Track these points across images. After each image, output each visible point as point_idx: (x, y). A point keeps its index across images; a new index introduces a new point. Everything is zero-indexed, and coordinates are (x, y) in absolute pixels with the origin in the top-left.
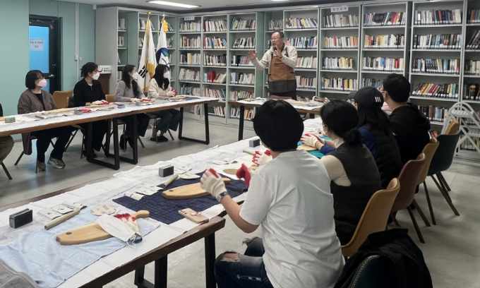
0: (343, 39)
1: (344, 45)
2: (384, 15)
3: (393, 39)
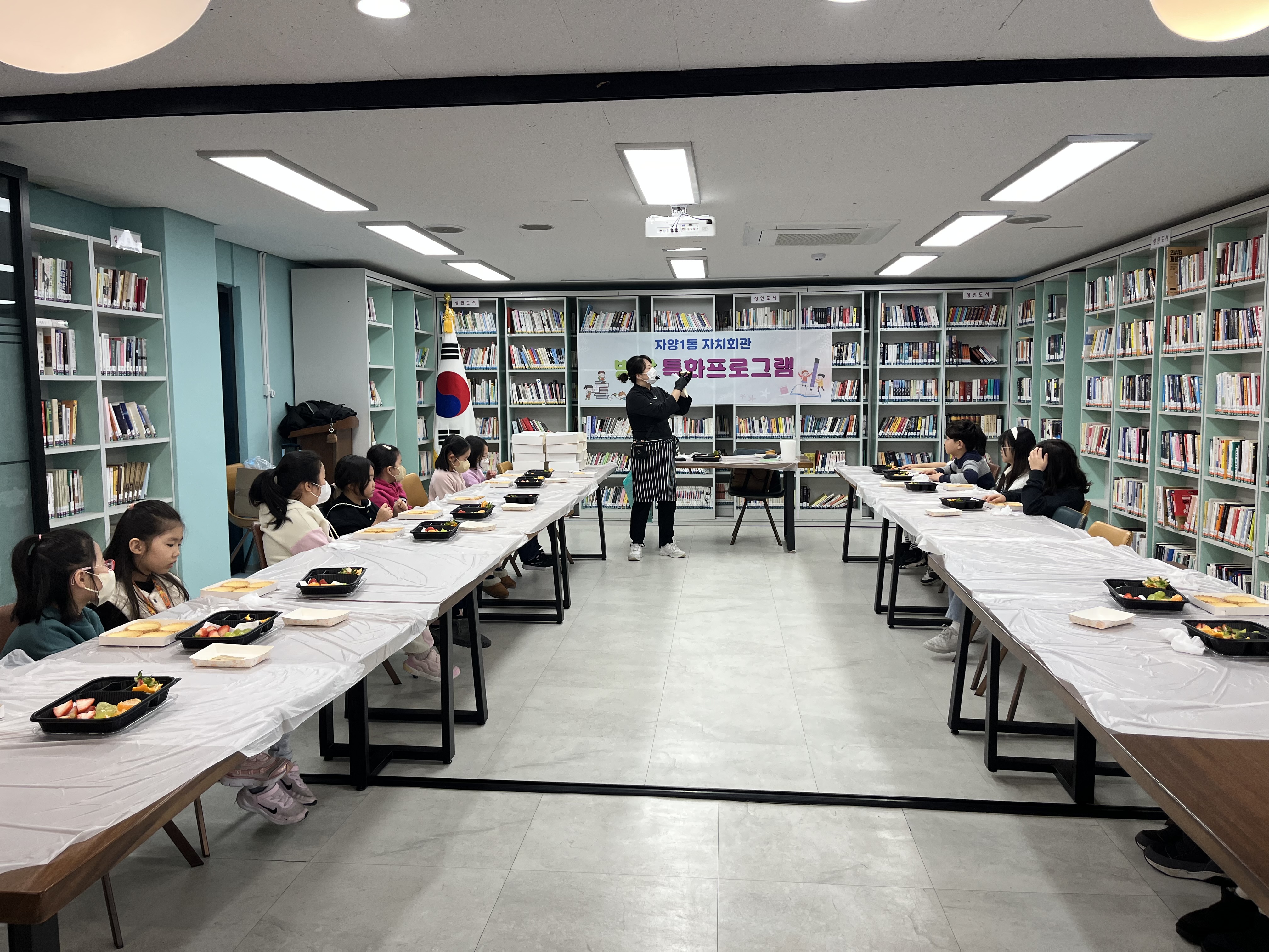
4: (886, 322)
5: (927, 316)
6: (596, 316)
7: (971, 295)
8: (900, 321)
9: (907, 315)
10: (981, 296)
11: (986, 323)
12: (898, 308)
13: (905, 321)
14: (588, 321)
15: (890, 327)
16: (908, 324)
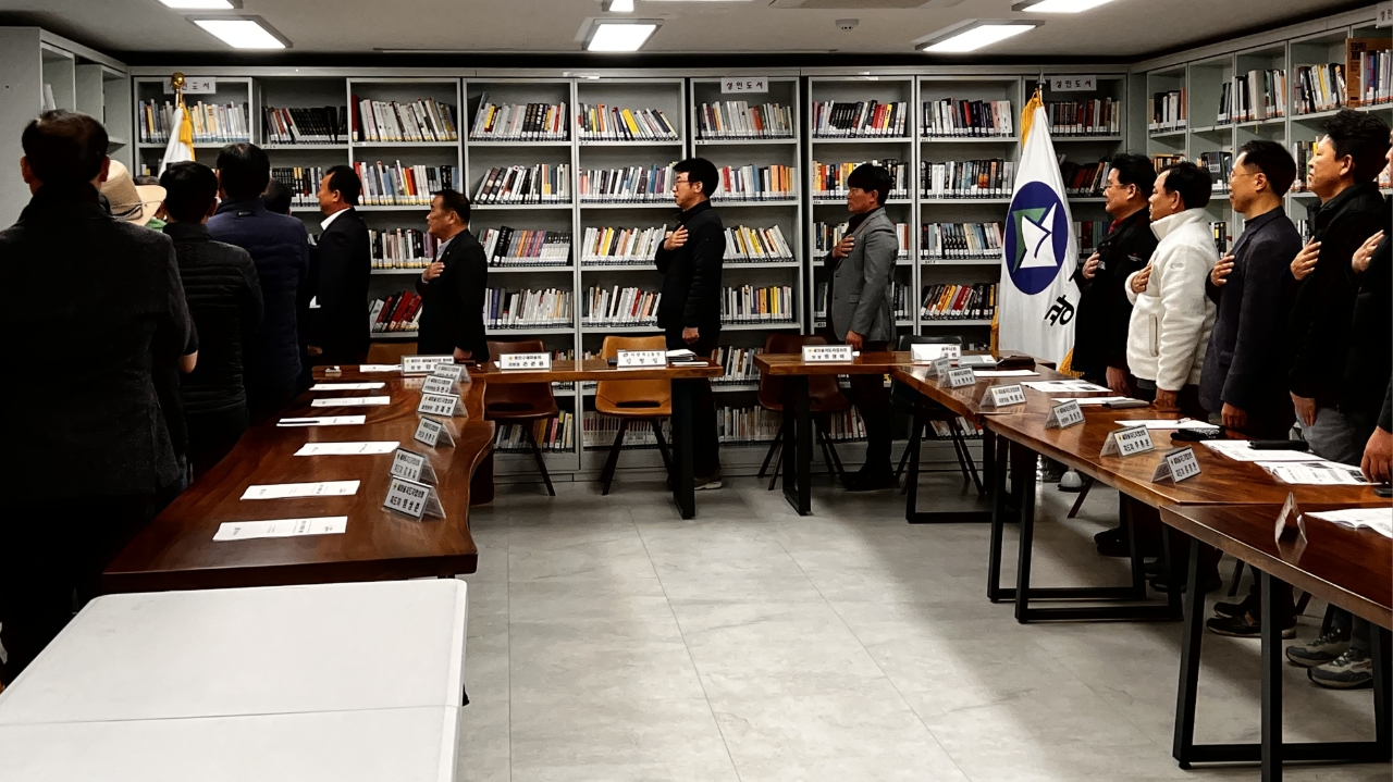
1: (752, 190)
2: (856, 107)
4: (925, 127)
5: (995, 118)
6: (496, 111)
7: (1063, 83)
8: (948, 128)
9: (959, 115)
10: (1078, 85)
11: (1089, 129)
12: (944, 104)
13: (956, 126)
14: (483, 119)
15: (932, 135)
16: (961, 131)
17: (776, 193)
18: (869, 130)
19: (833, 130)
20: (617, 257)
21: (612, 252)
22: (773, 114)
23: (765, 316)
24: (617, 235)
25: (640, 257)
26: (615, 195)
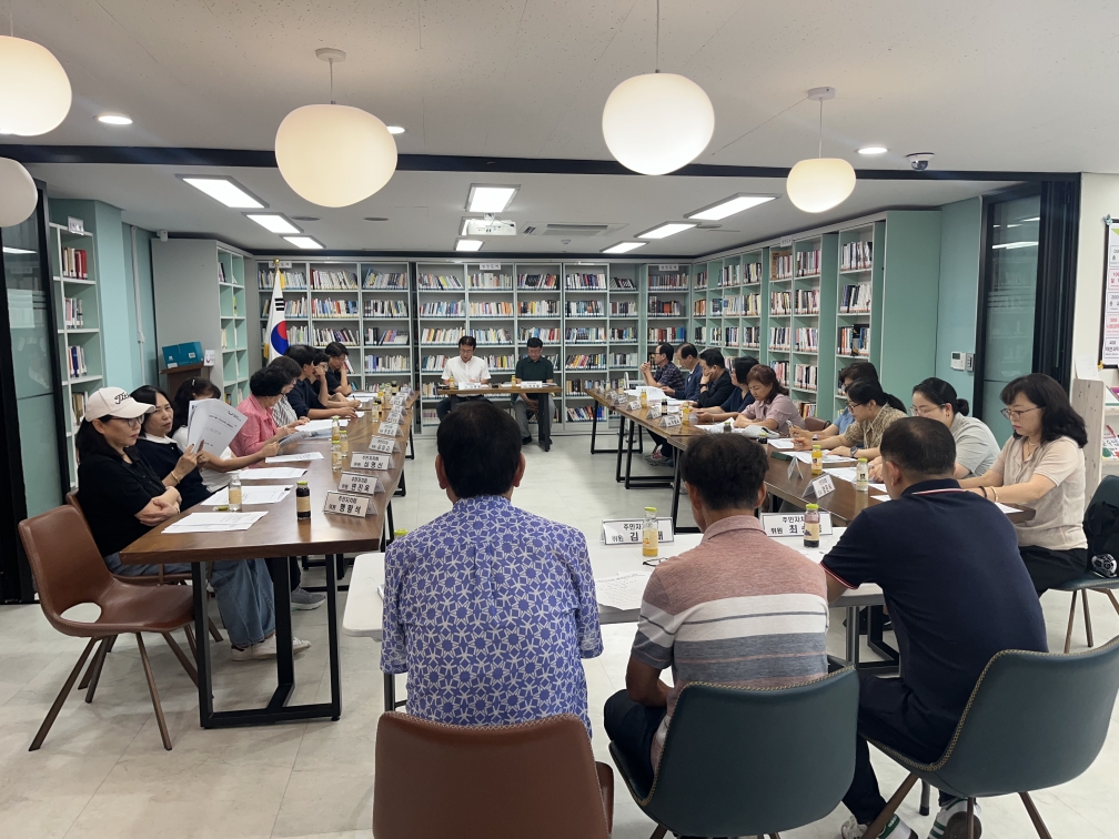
0: (493, 305)
1: (494, 313)
2: (537, 277)
3: (545, 305)
6: (375, 276)
7: (664, 268)
10: (671, 268)
14: (369, 280)
17: (504, 315)
18: (546, 287)
19: (527, 287)
20: (436, 342)
21: (434, 340)
22: (505, 280)
23: (500, 368)
24: (436, 332)
25: (447, 341)
26: (434, 314)
